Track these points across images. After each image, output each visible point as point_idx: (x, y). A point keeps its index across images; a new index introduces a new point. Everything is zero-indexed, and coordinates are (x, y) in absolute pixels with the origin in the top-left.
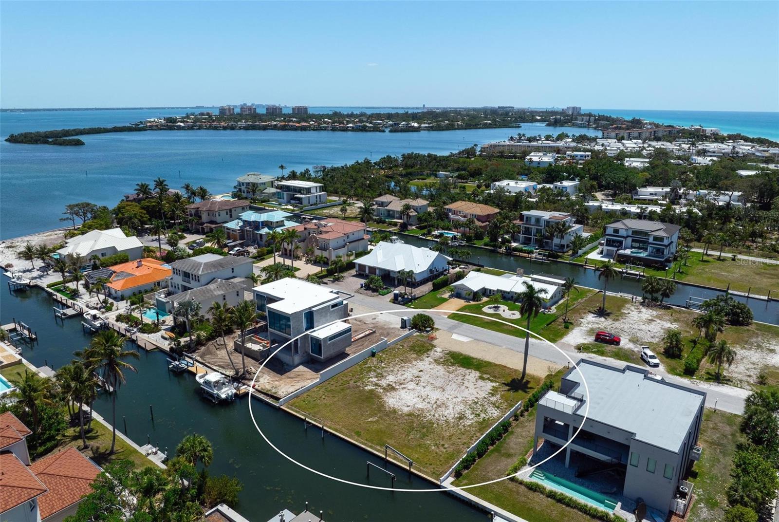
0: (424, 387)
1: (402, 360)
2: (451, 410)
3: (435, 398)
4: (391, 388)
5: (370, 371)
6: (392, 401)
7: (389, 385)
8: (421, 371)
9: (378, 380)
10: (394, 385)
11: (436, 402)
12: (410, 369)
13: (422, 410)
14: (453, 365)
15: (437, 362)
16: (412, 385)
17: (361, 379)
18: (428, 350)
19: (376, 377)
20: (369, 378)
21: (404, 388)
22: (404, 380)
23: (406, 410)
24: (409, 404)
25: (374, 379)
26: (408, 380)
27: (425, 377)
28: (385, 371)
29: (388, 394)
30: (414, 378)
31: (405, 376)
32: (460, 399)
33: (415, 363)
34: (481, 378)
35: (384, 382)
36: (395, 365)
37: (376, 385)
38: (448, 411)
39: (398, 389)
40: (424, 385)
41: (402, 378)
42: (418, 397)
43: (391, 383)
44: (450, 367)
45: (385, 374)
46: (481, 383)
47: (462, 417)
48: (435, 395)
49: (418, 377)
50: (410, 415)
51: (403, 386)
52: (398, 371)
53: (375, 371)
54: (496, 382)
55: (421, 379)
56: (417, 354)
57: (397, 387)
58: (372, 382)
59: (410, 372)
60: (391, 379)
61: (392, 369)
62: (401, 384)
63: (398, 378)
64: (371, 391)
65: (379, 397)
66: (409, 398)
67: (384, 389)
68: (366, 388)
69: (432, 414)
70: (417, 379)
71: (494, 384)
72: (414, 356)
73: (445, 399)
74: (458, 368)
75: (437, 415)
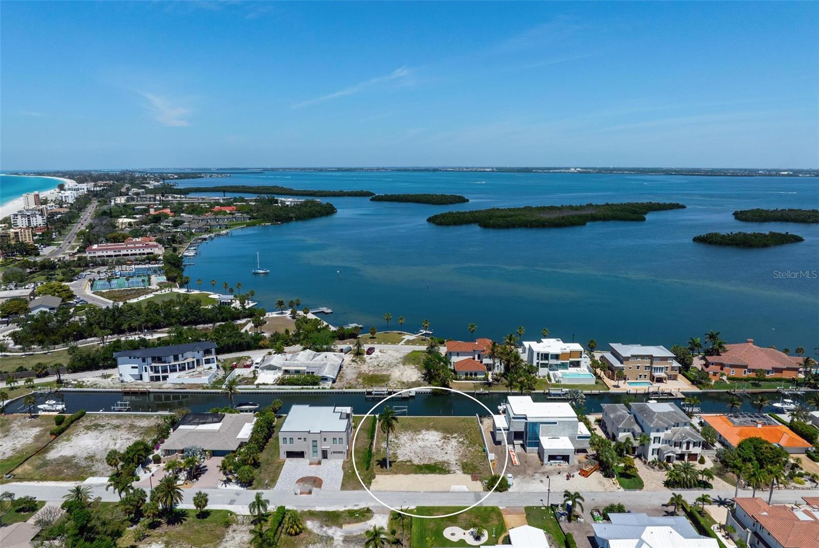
0: (431, 445)
1: (466, 455)
2: (405, 439)
3: (420, 442)
4: (446, 438)
6: (436, 433)
7: (449, 440)
8: (446, 453)
9: (458, 440)
11: (416, 440)
12: (453, 452)
13: (417, 435)
15: (446, 463)
16: (438, 444)
18: (464, 468)
19: (462, 441)
20: (464, 439)
21: (439, 441)
22: (446, 445)
23: (424, 432)
24: (426, 435)
27: (439, 451)
28: (463, 446)
29: (442, 435)
32: (407, 446)
33: (458, 457)
34: (410, 461)
37: (455, 438)
39: (442, 439)
42: (427, 440)
44: (435, 462)
45: (461, 444)
46: (407, 458)
47: (397, 439)
48: (422, 443)
50: (419, 431)
52: (458, 449)
53: (469, 444)
56: (465, 463)
58: (460, 438)
59: (451, 451)
60: (454, 443)
61: (463, 449)
62: (444, 442)
63: (451, 445)
64: (452, 434)
65: (443, 432)
66: (431, 437)
69: (411, 435)
70: (441, 448)
73: (414, 443)
74: (429, 463)
75: (408, 435)
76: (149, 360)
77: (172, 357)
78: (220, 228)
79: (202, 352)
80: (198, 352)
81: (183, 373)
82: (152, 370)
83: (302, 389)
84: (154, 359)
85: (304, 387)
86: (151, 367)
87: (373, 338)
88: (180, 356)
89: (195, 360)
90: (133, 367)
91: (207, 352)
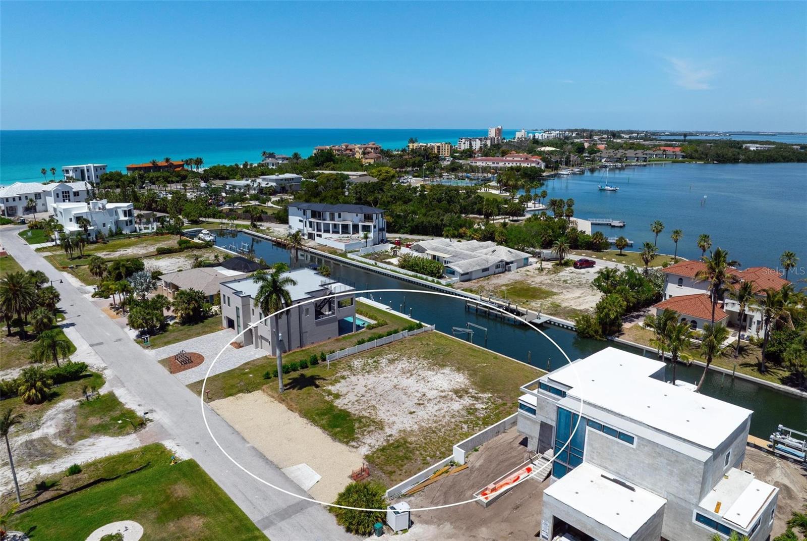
0: (417, 391)
1: (434, 432)
2: (399, 367)
3: (410, 380)
4: (459, 393)
5: (484, 418)
6: (460, 379)
7: (460, 397)
8: (411, 413)
9: (474, 404)
10: (454, 396)
11: (411, 375)
12: (426, 417)
13: (429, 369)
14: (360, 419)
15: (380, 426)
16: (431, 394)
17: (497, 408)
18: (383, 449)
19: (476, 409)
20: (486, 409)
21: (442, 391)
22: (439, 402)
23: (447, 370)
24: (442, 375)
25: (479, 406)
26: (435, 402)
27: (410, 404)
28: (463, 416)
29: (463, 386)
30: (426, 402)
31: (436, 408)
32: (382, 376)
33: (416, 427)
35: (467, 401)
36: (448, 424)
37: (477, 399)
38: (403, 366)
39: (451, 391)
40: (416, 394)
41: (441, 405)
42: (428, 382)
43: (457, 399)
44: (368, 415)
45: (464, 413)
46: (343, 390)
47: (391, 361)
48: (410, 383)
49: (419, 404)
50: (443, 366)
51: (443, 394)
52: (444, 416)
53: (478, 419)
54: (324, 391)
55: (417, 401)
56: (406, 442)
57: (450, 393)
58: (482, 403)
59: (426, 414)
60: (456, 406)
61: (453, 420)
62: (445, 397)
63: (446, 405)
64: (483, 392)
65: (474, 383)
66: (440, 382)
67: (467, 393)
68: (490, 395)
69: (421, 365)
70: (421, 402)
71: (330, 387)
72: (412, 439)
73: (399, 378)
74: (357, 412)
75: (417, 364)
76: (309, 213)
77: (328, 215)
78: (637, 161)
79: (361, 216)
80: (357, 215)
81: (336, 236)
82: (311, 226)
83: (416, 277)
84: (314, 215)
85: (419, 275)
86: (310, 223)
87: (621, 255)
88: (336, 215)
89: (351, 223)
90: (301, 221)
91: (368, 218)
